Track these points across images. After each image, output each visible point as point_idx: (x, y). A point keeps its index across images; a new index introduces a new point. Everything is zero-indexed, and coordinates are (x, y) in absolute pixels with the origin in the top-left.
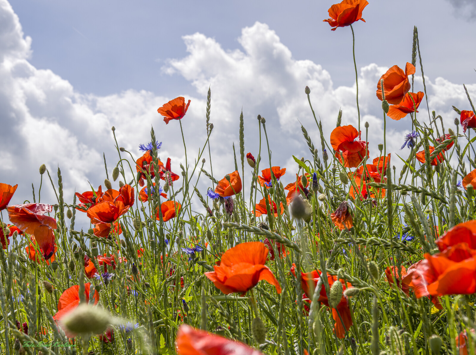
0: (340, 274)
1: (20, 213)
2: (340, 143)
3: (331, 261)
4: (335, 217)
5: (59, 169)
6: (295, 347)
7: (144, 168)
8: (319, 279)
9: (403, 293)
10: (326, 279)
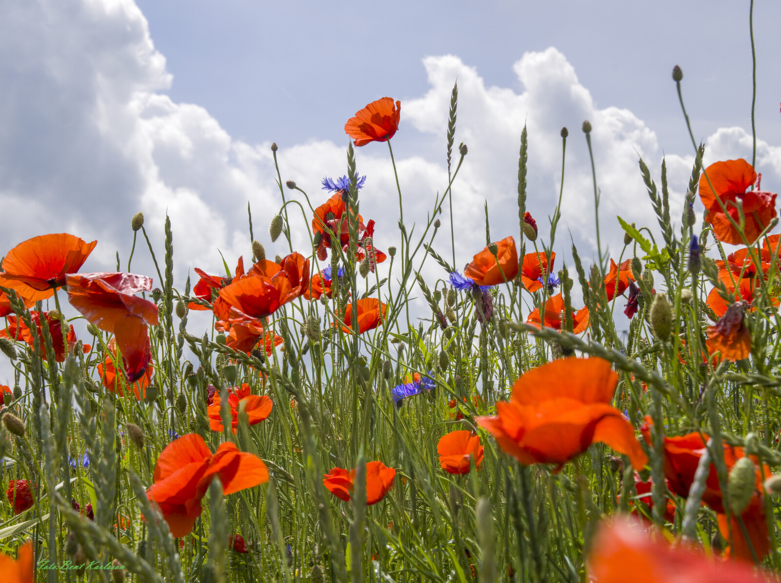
0: (749, 445)
1: (90, 289)
4: (715, 334)
5: (168, 218)
7: (329, 226)
8: (704, 452)
10: (719, 453)
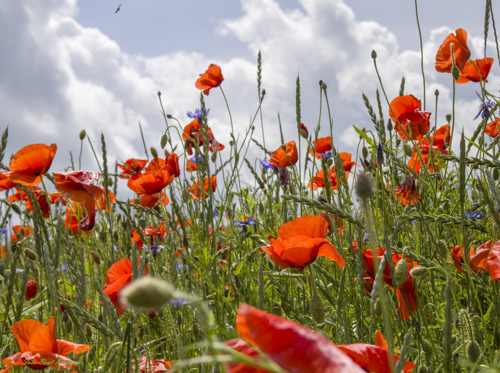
0: (405, 252)
1: (67, 180)
2: (400, 114)
3: (394, 238)
4: (399, 192)
6: (353, 328)
7: (192, 136)
8: (383, 257)
9: (473, 273)
10: (390, 257)
